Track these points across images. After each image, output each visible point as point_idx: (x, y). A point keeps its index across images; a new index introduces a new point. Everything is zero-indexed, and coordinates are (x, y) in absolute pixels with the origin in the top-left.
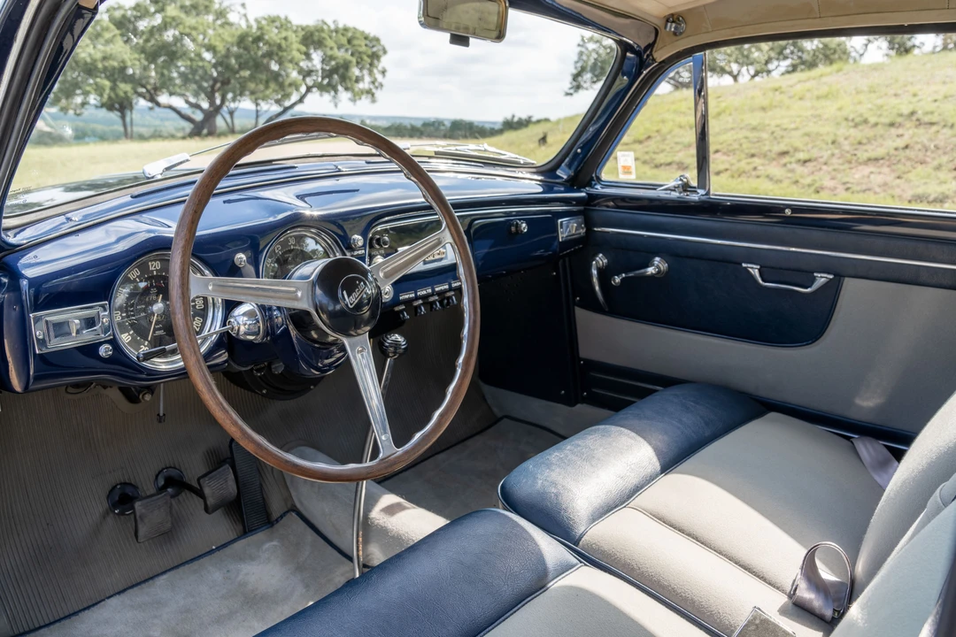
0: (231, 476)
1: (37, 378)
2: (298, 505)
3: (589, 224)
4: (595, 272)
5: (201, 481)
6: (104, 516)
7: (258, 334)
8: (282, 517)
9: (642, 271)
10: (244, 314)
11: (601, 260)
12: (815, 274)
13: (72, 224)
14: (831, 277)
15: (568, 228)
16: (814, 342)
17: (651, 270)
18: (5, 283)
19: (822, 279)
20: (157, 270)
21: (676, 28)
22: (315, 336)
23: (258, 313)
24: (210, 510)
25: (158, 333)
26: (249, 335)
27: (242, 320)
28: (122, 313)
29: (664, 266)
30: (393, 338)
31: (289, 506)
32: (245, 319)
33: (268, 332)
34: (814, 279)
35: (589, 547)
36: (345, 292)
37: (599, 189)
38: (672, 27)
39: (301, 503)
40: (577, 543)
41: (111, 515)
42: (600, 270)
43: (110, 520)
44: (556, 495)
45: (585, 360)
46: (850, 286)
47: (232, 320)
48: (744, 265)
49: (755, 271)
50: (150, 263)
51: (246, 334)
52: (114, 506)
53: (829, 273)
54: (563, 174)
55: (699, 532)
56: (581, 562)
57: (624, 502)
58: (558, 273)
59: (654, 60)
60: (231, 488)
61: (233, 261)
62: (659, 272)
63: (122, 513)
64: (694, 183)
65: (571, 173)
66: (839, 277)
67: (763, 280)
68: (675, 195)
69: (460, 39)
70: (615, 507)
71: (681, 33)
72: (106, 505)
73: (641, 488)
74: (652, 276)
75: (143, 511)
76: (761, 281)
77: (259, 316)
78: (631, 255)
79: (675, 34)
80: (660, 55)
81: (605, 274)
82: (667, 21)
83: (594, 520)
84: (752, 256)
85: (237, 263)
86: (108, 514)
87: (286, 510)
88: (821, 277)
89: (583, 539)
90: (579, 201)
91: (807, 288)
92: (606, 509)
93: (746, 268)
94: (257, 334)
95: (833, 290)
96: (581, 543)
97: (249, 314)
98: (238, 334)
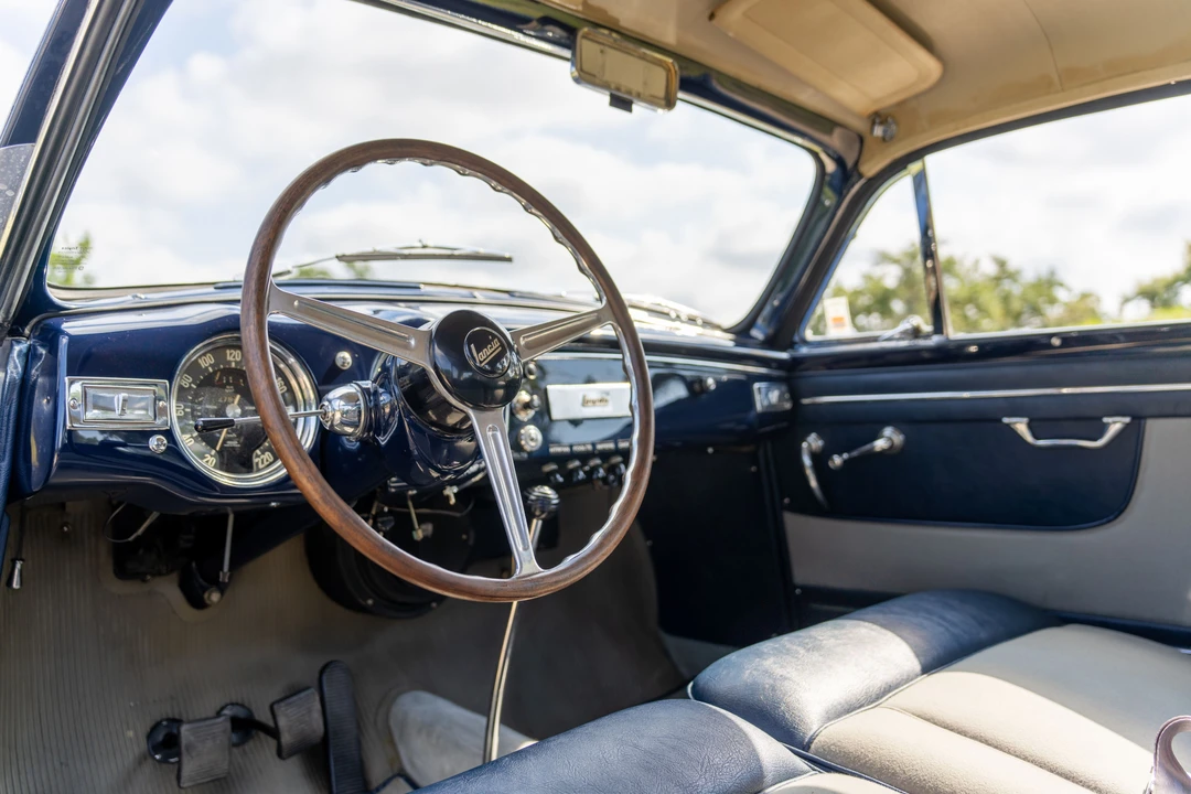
0: (317, 706)
1: (61, 467)
2: (409, 769)
3: (795, 396)
4: (807, 461)
5: (275, 707)
6: (141, 760)
7: (358, 426)
8: (384, 784)
9: (867, 447)
10: (341, 398)
11: (813, 442)
12: (1105, 420)
13: (137, 300)
14: (1127, 420)
15: (767, 397)
16: (1116, 517)
17: (880, 444)
18: (41, 355)
19: (1115, 425)
20: (236, 362)
21: (885, 132)
22: (434, 418)
23: (361, 398)
24: (284, 754)
25: (230, 444)
26: (348, 425)
27: (339, 405)
28: (185, 407)
29: (898, 439)
30: (542, 490)
31: (396, 771)
32: (342, 403)
33: (371, 425)
34: (1103, 428)
35: (826, 750)
36: (472, 346)
37: (804, 351)
38: (878, 131)
39: (413, 765)
40: (807, 747)
41: (150, 761)
42: (814, 456)
43: (148, 767)
44: (773, 689)
45: (802, 587)
46: (1155, 429)
47: (326, 403)
48: (1006, 420)
49: (1021, 427)
50: (228, 352)
51: (343, 423)
52: (155, 748)
53: (1124, 415)
54: (757, 334)
55: (988, 733)
56: (814, 770)
57: (872, 702)
58: (758, 468)
59: (861, 176)
60: (316, 723)
61: (334, 361)
62: (892, 447)
63: (164, 760)
64: (927, 328)
65: (770, 331)
66: (1138, 420)
67: (1036, 437)
68: (904, 344)
69: (621, 102)
70: (860, 707)
71: (892, 138)
72: (144, 745)
73: (896, 688)
74: (883, 453)
75: (192, 738)
76: (1029, 438)
77: (361, 402)
78: (852, 427)
79: (884, 139)
80: (870, 169)
81: (820, 459)
82: (873, 123)
83: (829, 719)
84: (1016, 407)
85: (339, 363)
86: (145, 759)
87: (390, 775)
88: (1115, 423)
89: (815, 741)
90: (780, 364)
91: (1095, 439)
92: (846, 707)
93: (1008, 425)
94: (355, 425)
95: (1132, 439)
96: (813, 746)
97: (348, 398)
98: (332, 425)
